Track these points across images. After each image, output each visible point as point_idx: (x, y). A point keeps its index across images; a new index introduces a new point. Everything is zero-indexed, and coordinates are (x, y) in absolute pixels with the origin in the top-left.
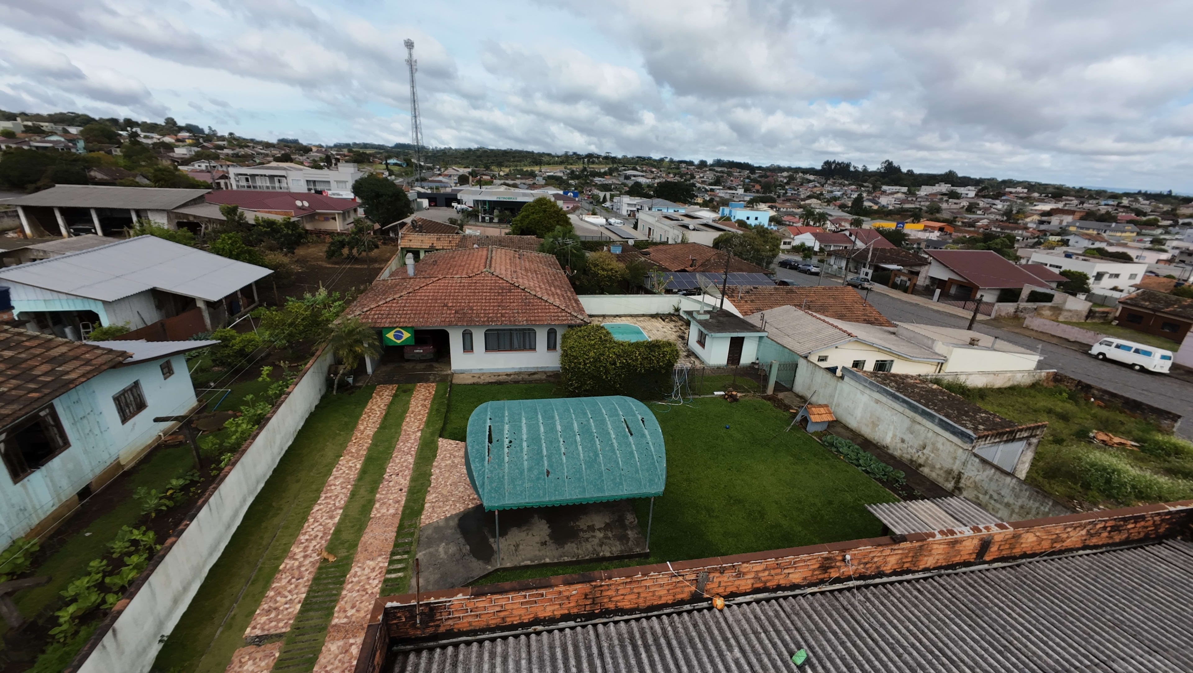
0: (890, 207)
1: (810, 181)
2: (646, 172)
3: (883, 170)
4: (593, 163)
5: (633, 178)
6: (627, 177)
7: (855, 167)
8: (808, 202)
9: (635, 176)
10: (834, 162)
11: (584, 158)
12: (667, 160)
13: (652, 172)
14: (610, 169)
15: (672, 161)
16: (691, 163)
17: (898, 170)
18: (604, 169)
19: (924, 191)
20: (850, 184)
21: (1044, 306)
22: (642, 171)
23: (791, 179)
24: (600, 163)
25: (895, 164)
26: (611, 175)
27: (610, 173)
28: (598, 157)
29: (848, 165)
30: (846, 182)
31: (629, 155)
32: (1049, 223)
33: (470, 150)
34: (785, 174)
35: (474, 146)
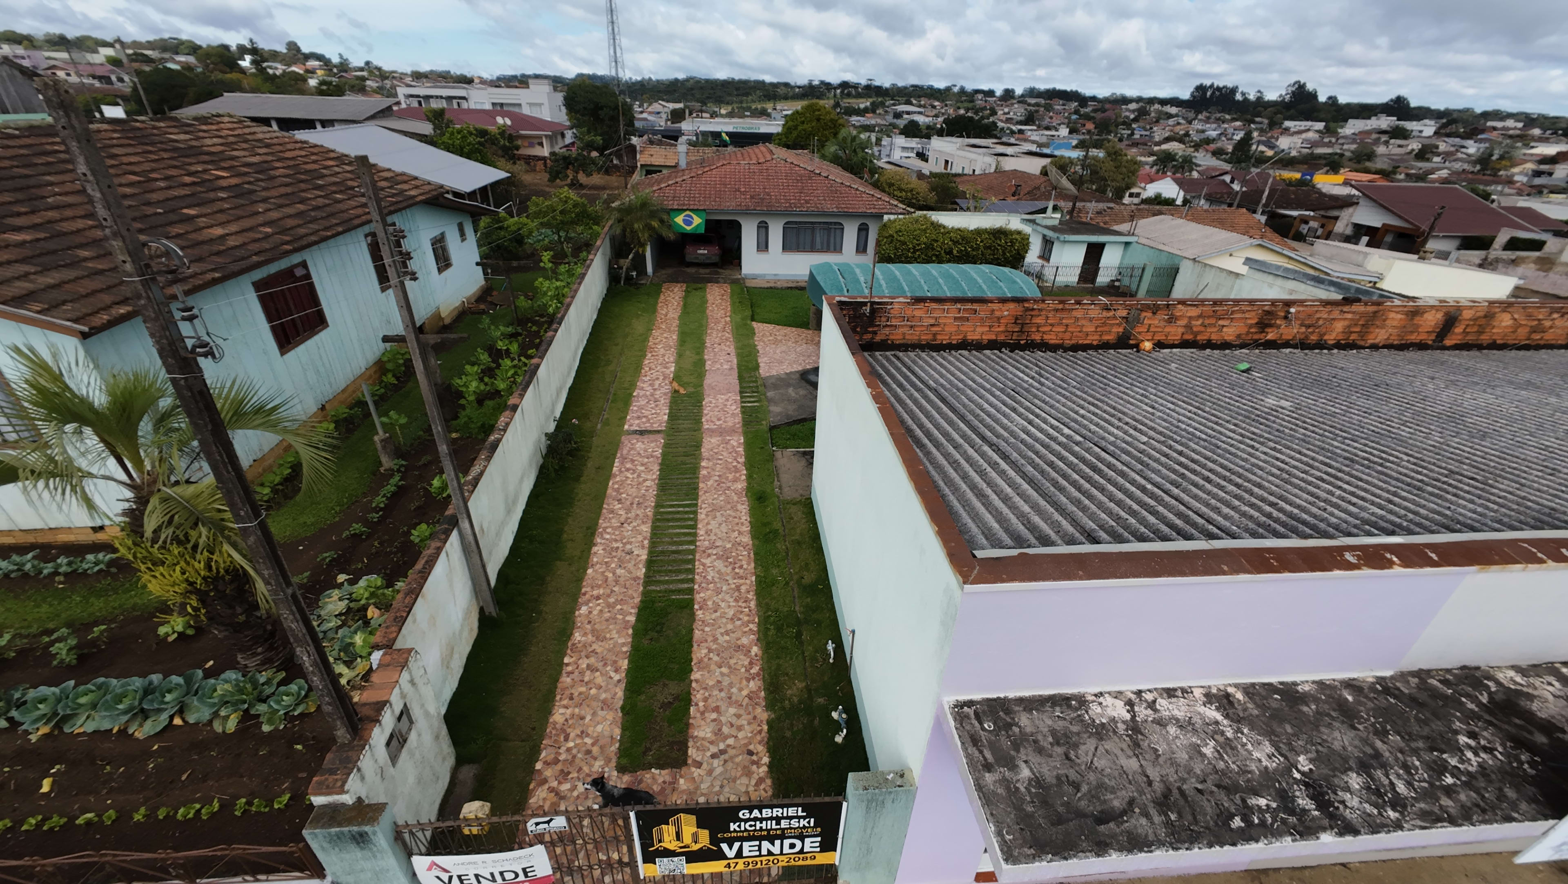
0: (1294, 153)
1: (1170, 116)
2: (924, 106)
3: (1288, 98)
4: (849, 95)
5: (905, 116)
6: (898, 115)
7: (1243, 94)
8: (1164, 147)
9: (908, 113)
10: (1212, 86)
11: (835, 88)
12: (956, 90)
13: (934, 107)
14: (872, 104)
15: (963, 91)
16: (990, 93)
17: (1313, 96)
18: (864, 103)
19: (1353, 127)
20: (1234, 120)
21: (1527, 257)
22: (920, 106)
23: (1142, 113)
24: (859, 96)
25: (1310, 87)
26: (874, 112)
27: (872, 109)
28: (856, 86)
29: (1234, 90)
30: (1228, 117)
31: (901, 84)
32: (1550, 174)
33: (677, 80)
34: (1133, 106)
35: (681, 76)
